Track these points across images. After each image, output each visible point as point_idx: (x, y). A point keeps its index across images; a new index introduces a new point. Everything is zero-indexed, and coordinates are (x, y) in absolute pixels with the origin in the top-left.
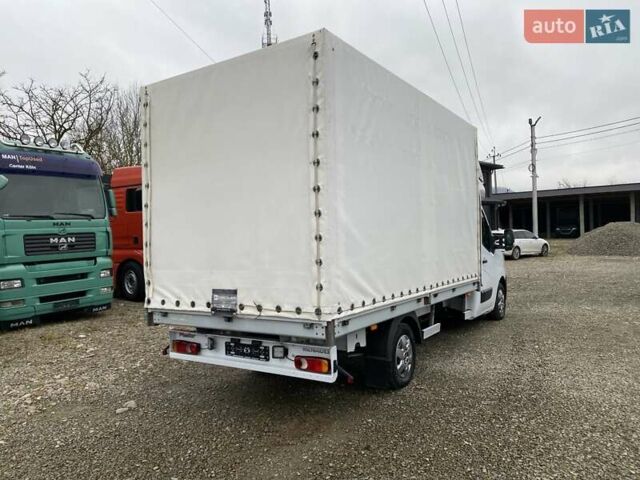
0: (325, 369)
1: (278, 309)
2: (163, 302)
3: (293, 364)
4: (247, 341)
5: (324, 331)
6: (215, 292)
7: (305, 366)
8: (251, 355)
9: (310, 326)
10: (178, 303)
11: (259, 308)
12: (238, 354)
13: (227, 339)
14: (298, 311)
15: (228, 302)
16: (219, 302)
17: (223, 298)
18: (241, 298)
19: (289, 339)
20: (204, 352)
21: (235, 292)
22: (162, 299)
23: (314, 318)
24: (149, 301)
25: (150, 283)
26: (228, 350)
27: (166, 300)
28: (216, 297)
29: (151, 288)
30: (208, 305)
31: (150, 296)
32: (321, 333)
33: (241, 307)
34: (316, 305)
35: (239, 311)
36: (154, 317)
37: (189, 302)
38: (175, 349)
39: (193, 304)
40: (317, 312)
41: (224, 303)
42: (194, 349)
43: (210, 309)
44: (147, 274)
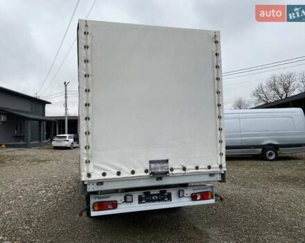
0: (210, 197)
1: (197, 168)
2: (104, 174)
3: (190, 199)
4: (157, 192)
6: (151, 162)
7: (198, 198)
8: (159, 200)
9: (211, 175)
10: (119, 173)
11: (184, 169)
12: (148, 201)
13: (141, 193)
14: (209, 167)
15: (162, 168)
16: (154, 168)
17: (158, 165)
18: (170, 165)
19: (185, 185)
20: (119, 206)
21: (167, 161)
22: (103, 172)
23: (219, 170)
24: (89, 175)
25: (89, 162)
26: (141, 200)
27: (107, 173)
28: (153, 166)
29: (91, 165)
30: (146, 171)
31: (89, 172)
32: (219, 177)
33: (172, 170)
34: (219, 163)
35: (170, 172)
36: (88, 187)
37: (130, 171)
38: (96, 208)
39: (133, 172)
40: (221, 167)
41: (159, 169)
42: (115, 205)
43: (148, 174)
44: (87, 155)
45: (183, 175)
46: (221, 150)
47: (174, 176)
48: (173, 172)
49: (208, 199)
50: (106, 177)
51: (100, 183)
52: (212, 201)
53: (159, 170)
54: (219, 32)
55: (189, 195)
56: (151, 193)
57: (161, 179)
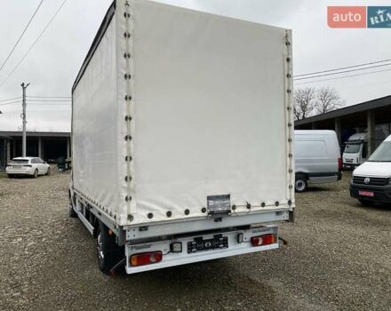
0: (273, 240)
1: (263, 205)
2: (150, 216)
4: (210, 236)
5: (288, 214)
6: (209, 198)
7: (260, 243)
8: (213, 247)
9: (278, 213)
10: (169, 214)
11: (249, 206)
12: (199, 249)
13: (191, 239)
14: (277, 204)
15: (223, 205)
16: (214, 206)
17: (218, 202)
18: (233, 201)
20: (164, 258)
21: (228, 197)
22: (148, 212)
23: (287, 207)
24: (130, 217)
25: (131, 198)
26: (190, 249)
27: (154, 213)
28: (211, 203)
29: (133, 203)
30: (204, 210)
31: (131, 213)
32: (286, 216)
33: (234, 207)
34: (289, 198)
35: (232, 211)
36: (128, 234)
37: (183, 211)
38: (134, 263)
39: (187, 212)
40: (290, 202)
41: (219, 207)
42: (158, 256)
43: (205, 214)
44: (128, 189)
45: (248, 214)
46: (290, 181)
47: (237, 216)
48: (237, 211)
49: (270, 243)
50: (153, 219)
51: (143, 228)
52: (275, 246)
53: (218, 210)
54: (291, 30)
55: (248, 239)
56: (204, 239)
57: (220, 219)
